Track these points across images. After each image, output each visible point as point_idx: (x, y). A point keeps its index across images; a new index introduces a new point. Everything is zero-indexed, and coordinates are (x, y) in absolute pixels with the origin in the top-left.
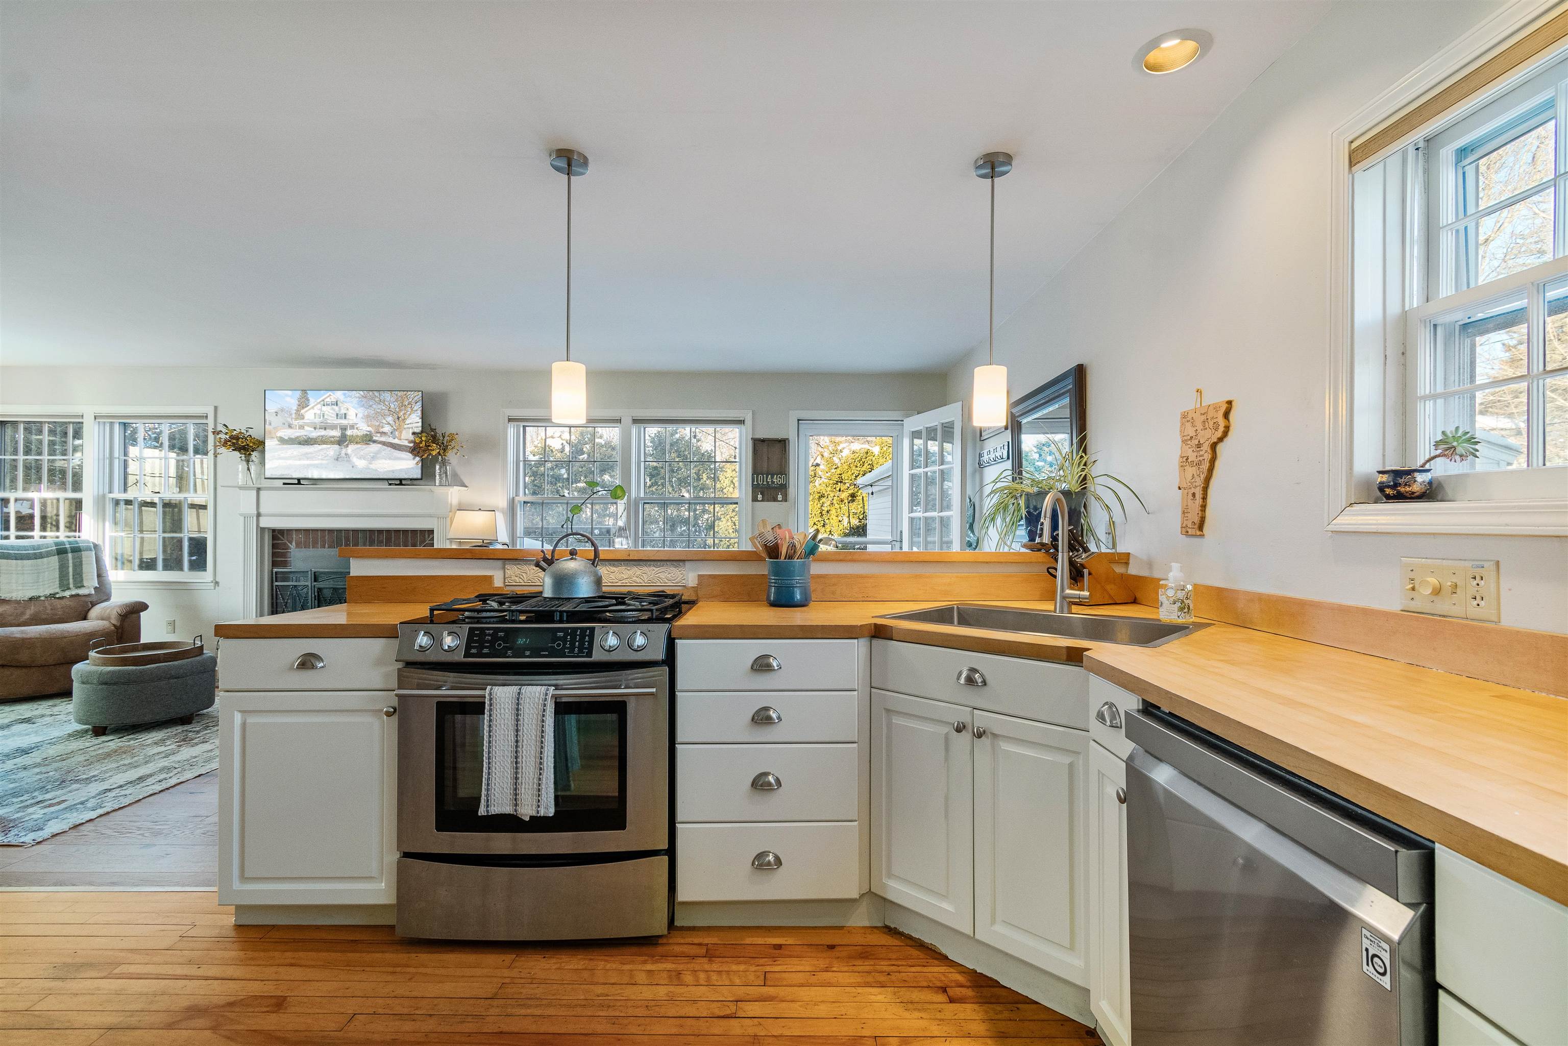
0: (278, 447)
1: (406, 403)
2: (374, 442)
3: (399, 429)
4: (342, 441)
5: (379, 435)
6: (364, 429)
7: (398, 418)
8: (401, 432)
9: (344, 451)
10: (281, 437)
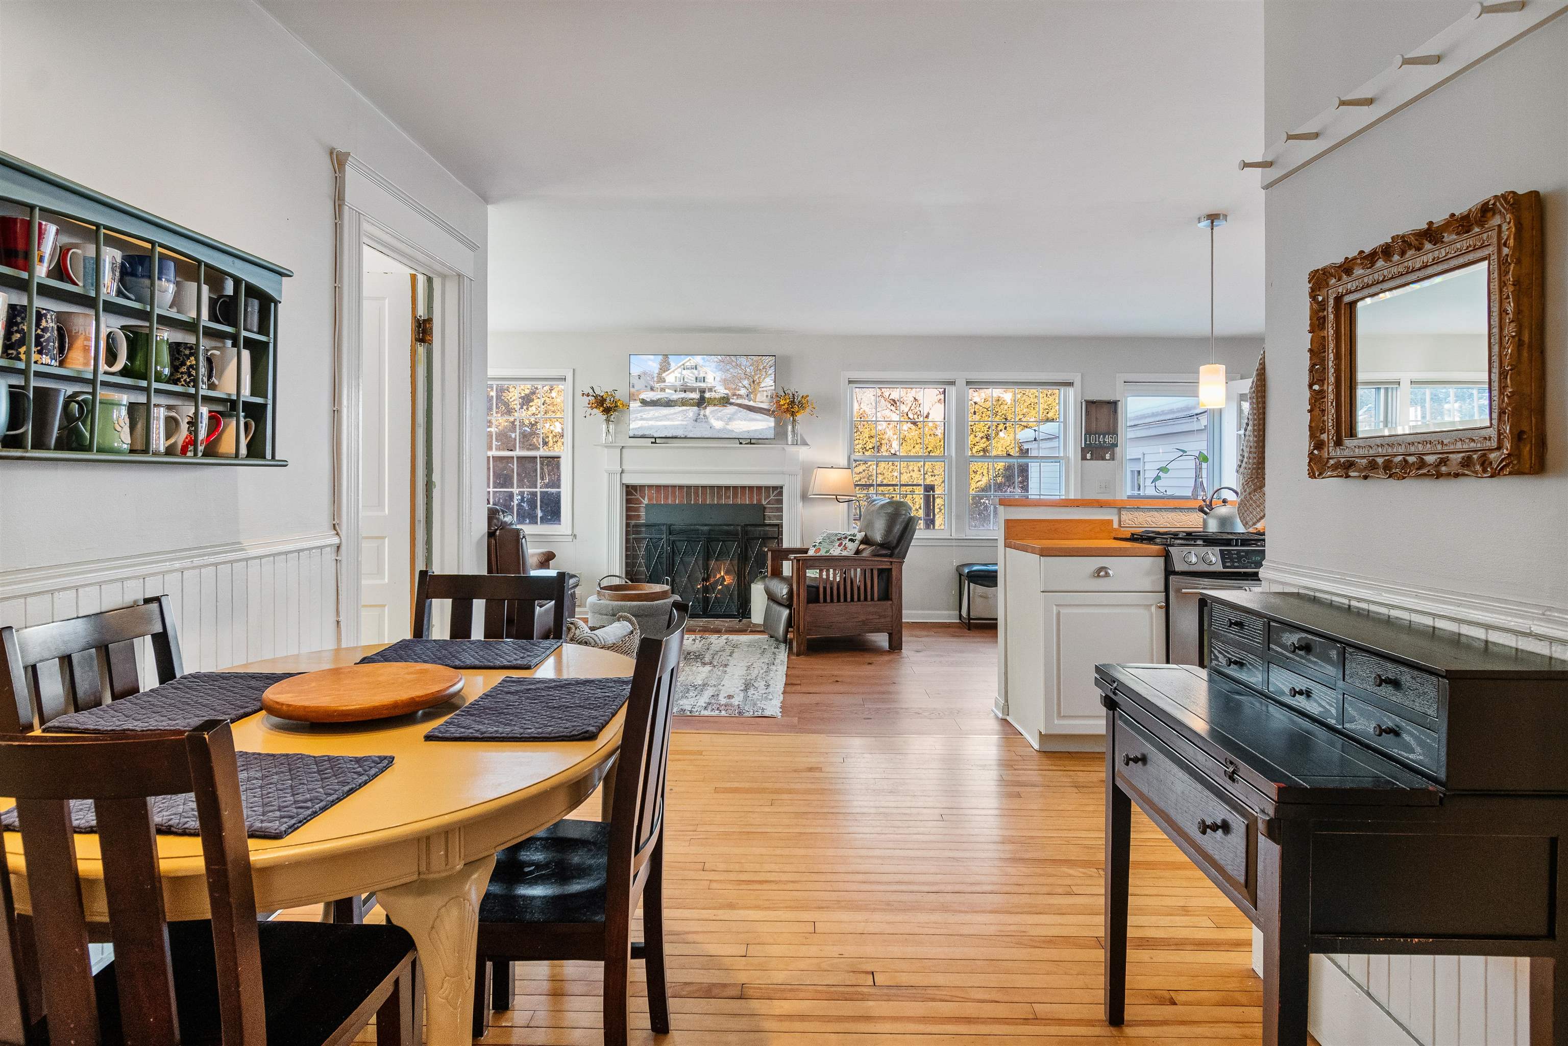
0: (640, 408)
1: (761, 368)
2: (732, 404)
3: (754, 392)
4: (701, 402)
5: (735, 397)
6: (722, 391)
7: (754, 382)
8: (756, 395)
9: (702, 412)
10: (643, 399)
